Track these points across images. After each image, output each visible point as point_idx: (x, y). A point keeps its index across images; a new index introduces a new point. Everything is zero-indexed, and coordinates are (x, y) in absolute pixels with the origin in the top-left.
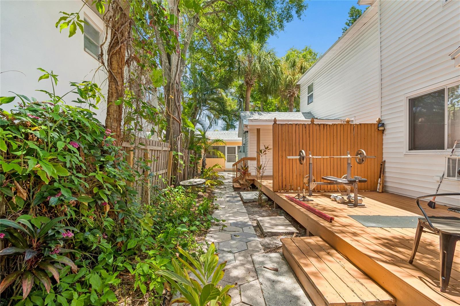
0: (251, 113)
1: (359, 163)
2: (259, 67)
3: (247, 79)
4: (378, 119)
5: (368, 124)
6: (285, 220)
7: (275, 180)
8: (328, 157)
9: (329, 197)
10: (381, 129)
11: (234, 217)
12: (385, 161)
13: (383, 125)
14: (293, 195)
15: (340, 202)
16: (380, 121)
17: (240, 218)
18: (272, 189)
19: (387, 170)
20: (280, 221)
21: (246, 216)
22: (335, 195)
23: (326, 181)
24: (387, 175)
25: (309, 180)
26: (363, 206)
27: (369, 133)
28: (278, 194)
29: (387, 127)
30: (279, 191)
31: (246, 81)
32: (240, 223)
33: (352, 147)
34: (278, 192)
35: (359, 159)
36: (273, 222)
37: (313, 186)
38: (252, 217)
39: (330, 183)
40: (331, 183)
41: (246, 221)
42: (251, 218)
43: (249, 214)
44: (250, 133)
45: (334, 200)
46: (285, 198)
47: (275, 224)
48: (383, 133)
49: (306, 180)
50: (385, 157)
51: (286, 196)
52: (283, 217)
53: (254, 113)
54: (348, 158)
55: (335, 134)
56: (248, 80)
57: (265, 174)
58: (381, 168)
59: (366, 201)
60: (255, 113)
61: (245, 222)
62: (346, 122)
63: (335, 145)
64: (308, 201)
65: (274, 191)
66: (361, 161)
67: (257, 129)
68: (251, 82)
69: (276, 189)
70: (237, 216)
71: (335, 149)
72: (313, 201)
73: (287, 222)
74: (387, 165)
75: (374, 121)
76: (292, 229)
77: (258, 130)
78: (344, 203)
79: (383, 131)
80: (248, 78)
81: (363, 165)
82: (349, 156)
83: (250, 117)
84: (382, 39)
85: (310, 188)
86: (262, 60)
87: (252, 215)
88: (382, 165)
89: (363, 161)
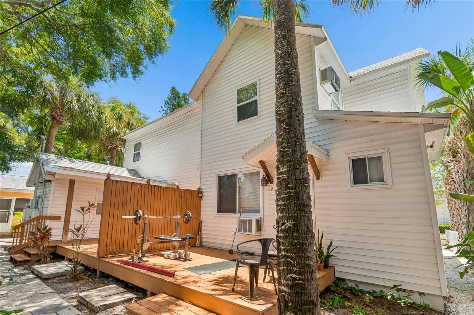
0: (57, 157)
1: (186, 223)
2: (76, 106)
3: (54, 113)
4: (198, 188)
5: (191, 190)
6: (118, 288)
7: (102, 244)
8: (161, 217)
9: (162, 256)
10: (200, 195)
11: (33, 303)
12: (202, 221)
13: (202, 192)
14: (126, 259)
15: (173, 259)
16: (199, 189)
17: (46, 301)
18: (95, 256)
19: (203, 228)
20: (112, 291)
21: (55, 297)
22: (169, 252)
23: (160, 240)
24: (203, 232)
25: (143, 240)
26: (191, 260)
27: (192, 197)
28: (107, 260)
29: (204, 194)
30: (106, 256)
31: (51, 115)
32: (48, 308)
33: (180, 208)
34: (103, 257)
35: (186, 219)
36: (104, 293)
37: (146, 246)
38: (66, 295)
39: (162, 242)
40: (164, 241)
41: (58, 302)
42: (64, 298)
43: (58, 293)
44: (55, 183)
45: (167, 257)
46: (117, 263)
47: (107, 295)
48: (201, 199)
49: (139, 241)
50: (202, 218)
51: (118, 261)
52: (114, 285)
53: (63, 159)
54: (178, 219)
55: (167, 196)
56: (56, 115)
57: (86, 237)
58: (199, 227)
59: (192, 255)
60: (65, 158)
61: (55, 305)
62: (176, 186)
63: (167, 206)
64: (144, 262)
65: (99, 257)
66: (187, 221)
67: (70, 180)
68: (60, 118)
69: (101, 254)
70: (40, 300)
71: (167, 209)
72: (148, 261)
73: (121, 289)
74: (203, 224)
75: (196, 188)
76: (129, 295)
77: (72, 183)
78: (176, 259)
79: (202, 197)
80: (57, 113)
81: (189, 224)
82: (179, 216)
83: (56, 162)
84: (203, 129)
85: (144, 248)
86: (83, 100)
87: (65, 294)
88: (200, 223)
89: (189, 221)
